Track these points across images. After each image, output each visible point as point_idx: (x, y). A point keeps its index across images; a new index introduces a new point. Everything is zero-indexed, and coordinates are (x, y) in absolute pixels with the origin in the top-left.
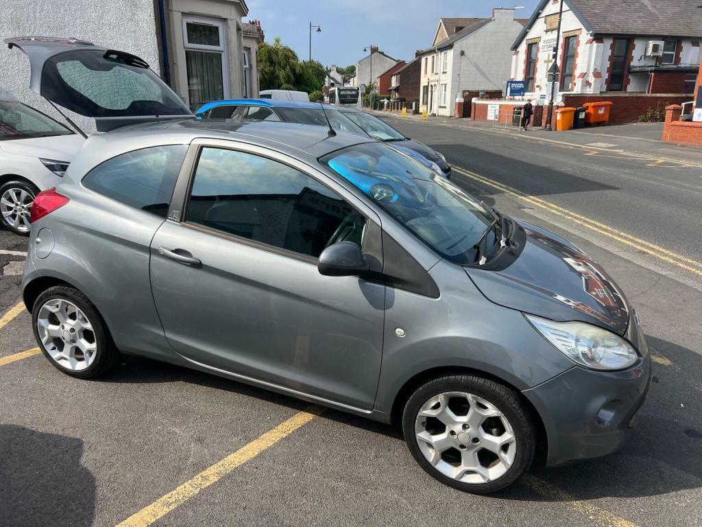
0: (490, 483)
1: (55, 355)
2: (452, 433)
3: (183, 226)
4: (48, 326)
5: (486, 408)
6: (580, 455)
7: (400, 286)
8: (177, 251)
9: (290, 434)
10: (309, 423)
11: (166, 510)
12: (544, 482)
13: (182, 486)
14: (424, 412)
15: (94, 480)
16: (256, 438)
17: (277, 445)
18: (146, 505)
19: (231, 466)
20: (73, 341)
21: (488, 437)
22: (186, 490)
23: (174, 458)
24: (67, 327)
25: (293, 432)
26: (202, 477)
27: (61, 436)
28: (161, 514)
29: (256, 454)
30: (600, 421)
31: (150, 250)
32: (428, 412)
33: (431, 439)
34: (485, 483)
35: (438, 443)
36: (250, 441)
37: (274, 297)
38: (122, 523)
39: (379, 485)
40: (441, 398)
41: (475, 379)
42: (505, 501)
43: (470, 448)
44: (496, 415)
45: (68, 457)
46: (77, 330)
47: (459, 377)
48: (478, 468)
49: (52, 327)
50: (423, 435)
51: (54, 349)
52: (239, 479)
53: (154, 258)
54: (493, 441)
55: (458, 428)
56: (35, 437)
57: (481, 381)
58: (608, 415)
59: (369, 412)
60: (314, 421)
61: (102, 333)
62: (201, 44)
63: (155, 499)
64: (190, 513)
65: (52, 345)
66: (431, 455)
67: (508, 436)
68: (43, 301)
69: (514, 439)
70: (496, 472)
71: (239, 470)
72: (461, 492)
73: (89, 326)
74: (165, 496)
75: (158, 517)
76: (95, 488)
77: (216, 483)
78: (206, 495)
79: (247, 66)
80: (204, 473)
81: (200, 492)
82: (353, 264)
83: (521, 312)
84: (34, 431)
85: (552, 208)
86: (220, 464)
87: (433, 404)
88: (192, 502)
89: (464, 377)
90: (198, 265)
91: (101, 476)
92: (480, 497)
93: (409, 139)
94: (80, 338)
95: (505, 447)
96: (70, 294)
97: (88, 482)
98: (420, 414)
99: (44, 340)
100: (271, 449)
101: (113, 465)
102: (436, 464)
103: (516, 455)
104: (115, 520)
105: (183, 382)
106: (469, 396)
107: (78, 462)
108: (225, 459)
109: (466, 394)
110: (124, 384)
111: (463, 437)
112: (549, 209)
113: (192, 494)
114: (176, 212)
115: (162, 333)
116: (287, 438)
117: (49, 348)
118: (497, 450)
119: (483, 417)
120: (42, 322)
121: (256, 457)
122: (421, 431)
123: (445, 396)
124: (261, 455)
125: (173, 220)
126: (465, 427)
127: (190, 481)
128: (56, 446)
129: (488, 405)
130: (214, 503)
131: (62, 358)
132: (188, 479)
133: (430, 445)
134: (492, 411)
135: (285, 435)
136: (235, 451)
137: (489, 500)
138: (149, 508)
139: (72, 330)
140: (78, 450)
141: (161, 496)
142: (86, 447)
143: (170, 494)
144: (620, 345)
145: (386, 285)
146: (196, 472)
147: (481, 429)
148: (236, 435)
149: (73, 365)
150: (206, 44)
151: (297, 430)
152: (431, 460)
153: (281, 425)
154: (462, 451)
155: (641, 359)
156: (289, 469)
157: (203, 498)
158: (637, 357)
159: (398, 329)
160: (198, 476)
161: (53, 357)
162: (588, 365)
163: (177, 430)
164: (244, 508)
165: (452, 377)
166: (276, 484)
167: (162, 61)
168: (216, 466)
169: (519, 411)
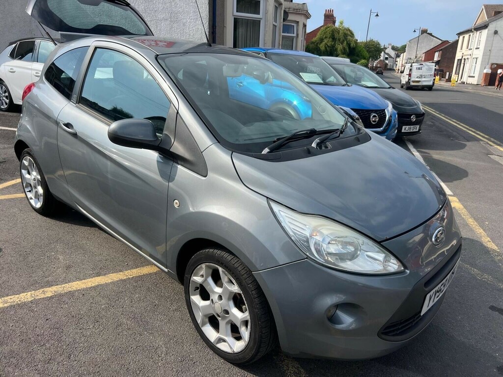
0: (234, 354)
1: (30, 195)
2: (212, 301)
3: (76, 107)
4: (26, 175)
8: (68, 125)
9: (129, 278)
13: (26, 294)
14: (195, 278)
16: (105, 275)
17: (113, 283)
19: (69, 289)
20: (35, 187)
21: (235, 311)
22: (26, 297)
23: (40, 275)
24: (33, 177)
25: (133, 277)
26: (43, 291)
29: (94, 285)
31: (57, 123)
32: (197, 279)
33: (200, 302)
34: (231, 354)
35: (203, 308)
36: (99, 276)
40: (203, 269)
41: (226, 255)
43: (224, 318)
44: (237, 291)
46: (36, 180)
47: (216, 251)
48: (230, 339)
49: (27, 176)
50: (196, 299)
51: (30, 191)
52: (65, 299)
53: (59, 129)
54: (238, 315)
55: (215, 298)
57: (230, 257)
60: (156, 273)
61: (44, 183)
62: (247, 13)
63: (3, 297)
64: (12, 313)
65: (29, 189)
66: (199, 317)
67: (246, 315)
68: (22, 157)
69: (249, 317)
70: (238, 346)
71: (71, 294)
72: (217, 356)
73: (39, 177)
74: (10, 297)
77: (48, 297)
78: (35, 302)
79: (295, 35)
80: (46, 289)
81: (32, 300)
83: (267, 198)
86: (63, 285)
87: (201, 273)
88: (21, 306)
89: (219, 252)
90: (75, 135)
92: (230, 365)
93: (393, 88)
94: (38, 185)
95: (246, 323)
96: (31, 153)
98: (192, 278)
99: (24, 185)
100: (107, 285)
102: (202, 326)
103: (250, 333)
106: (220, 269)
108: (70, 283)
109: (218, 267)
111: (218, 307)
113: (26, 300)
114: (75, 97)
116: (124, 281)
117: (26, 190)
118: (238, 324)
119: (230, 292)
120: (24, 172)
121: (90, 288)
122: (193, 294)
123: (206, 266)
124: (94, 288)
126: (220, 297)
127: (34, 292)
129: (234, 281)
130: (32, 311)
131: (31, 198)
132: (34, 290)
133: (199, 309)
134: (235, 289)
135: (125, 278)
139: (34, 179)
141: (7, 295)
143: (12, 297)
146: (42, 287)
147: (231, 303)
148: (93, 269)
149: (36, 204)
150: (251, 13)
151: (137, 277)
152: (199, 321)
153: (129, 271)
154: (219, 319)
155: (408, 272)
156: (103, 302)
157: (30, 304)
158: (402, 268)
159: (176, 201)
160: (41, 290)
161: (29, 197)
162: (321, 261)
163: (61, 257)
164: (47, 320)
165: (211, 250)
166: (85, 309)
167: (211, 23)
168: (60, 286)
169: (254, 292)
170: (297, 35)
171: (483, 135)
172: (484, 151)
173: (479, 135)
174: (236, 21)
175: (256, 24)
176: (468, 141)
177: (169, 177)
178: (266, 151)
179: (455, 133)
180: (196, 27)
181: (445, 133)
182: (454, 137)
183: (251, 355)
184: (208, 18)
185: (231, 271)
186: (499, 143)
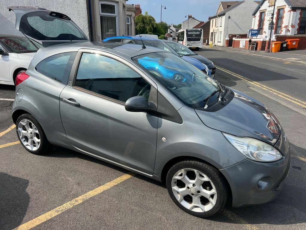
0: (205, 212)
1: (25, 143)
2: (188, 188)
3: (73, 88)
4: (22, 131)
5: (203, 177)
6: (252, 202)
7: (165, 118)
8: (70, 99)
9: (118, 184)
10: (128, 179)
11: (57, 214)
12: (234, 214)
13: (66, 204)
14: (175, 177)
15: (29, 198)
16: (103, 184)
17: (112, 188)
18: (49, 211)
19: (89, 196)
20: (32, 138)
21: (204, 191)
22: (68, 205)
23: (65, 191)
24: (29, 132)
25: (120, 183)
26: (75, 200)
27: (21, 178)
28: (54, 216)
29: (102, 191)
30: (259, 186)
31: (60, 99)
32: (177, 177)
33: (179, 190)
34: (203, 213)
35: (182, 192)
36: (100, 185)
37: (110, 121)
38: (36, 218)
39: (154, 209)
40: (182, 171)
41: (198, 163)
42: (213, 221)
43: (196, 195)
44: (208, 180)
45: (21, 188)
46: (33, 133)
47: (191, 161)
48: (200, 205)
49: (24, 132)
50: (175, 188)
51: (25, 141)
52: (91, 202)
53: (61, 102)
54: (207, 193)
55: (191, 186)
56: (10, 178)
57: (201, 164)
58: (264, 184)
59: (151, 176)
60: (131, 178)
61: (42, 135)
62: (107, 13)
63: (53, 209)
64: (66, 216)
65: (24, 139)
66: (179, 197)
67: (214, 191)
68: (20, 120)
69: (216, 192)
70: (208, 208)
71: (92, 198)
72: (192, 216)
73: (37, 132)
75: (52, 217)
76: (29, 202)
77: (81, 203)
78: (76, 208)
79: (130, 23)
80: (76, 199)
81: (73, 207)
82: (144, 106)
83: (221, 131)
84: (10, 176)
85: (264, 87)
86: (84, 195)
87: (180, 173)
88: (69, 211)
89: (193, 162)
90: (78, 106)
91: (33, 197)
92: (201, 219)
93: (197, 55)
94: (34, 137)
95: (212, 196)
96: (30, 117)
97: (27, 199)
98: (173, 178)
99: (21, 137)
100: (109, 190)
101: (39, 192)
102: (181, 202)
103: (217, 200)
104: (34, 217)
105: (78, 158)
106: (196, 171)
107: (25, 190)
108: (88, 193)
109: (194, 170)
110: (52, 158)
111: (193, 190)
112: (262, 88)
113: (69, 207)
114: (71, 82)
115: (65, 136)
116: (117, 186)
117: (23, 140)
118: (208, 197)
119: (202, 181)
120: (20, 129)
121: (101, 193)
122: (174, 186)
123: (185, 170)
124: (104, 192)
125: (70, 86)
126: (194, 185)
127: (70, 202)
128: (18, 182)
129: (205, 176)
130: (78, 213)
131: (27, 145)
133: (178, 193)
134: (206, 179)
135: (116, 184)
136: (92, 190)
137: (205, 221)
138: (50, 212)
139: (31, 133)
140: (26, 185)
141: (56, 207)
142: (30, 184)
143: (59, 207)
144: (272, 150)
145: (158, 117)
146: (73, 198)
147: (201, 187)
148: (95, 182)
149: (32, 148)
150: (109, 13)
151: (122, 182)
152: (179, 200)
153: (115, 180)
154: (193, 196)
155: (284, 157)
156: (114, 200)
157: (74, 209)
158: (282, 156)
159: (163, 138)
160: (74, 200)
161: (24, 145)
162: (254, 159)
163: (70, 179)
164: (91, 216)
165: (188, 161)
166: (107, 206)
167: (89, 20)
168: (82, 196)
169: (219, 179)
170: (131, 23)
171: (241, 76)
172: (246, 85)
173: (239, 77)
174: (102, 18)
175: (113, 19)
176: (236, 80)
177: (157, 126)
178: (206, 107)
179: (227, 76)
180: (80, 23)
181: (222, 76)
182: (228, 78)
183: (217, 211)
184: (87, 17)
185: (203, 171)
186: (250, 80)
